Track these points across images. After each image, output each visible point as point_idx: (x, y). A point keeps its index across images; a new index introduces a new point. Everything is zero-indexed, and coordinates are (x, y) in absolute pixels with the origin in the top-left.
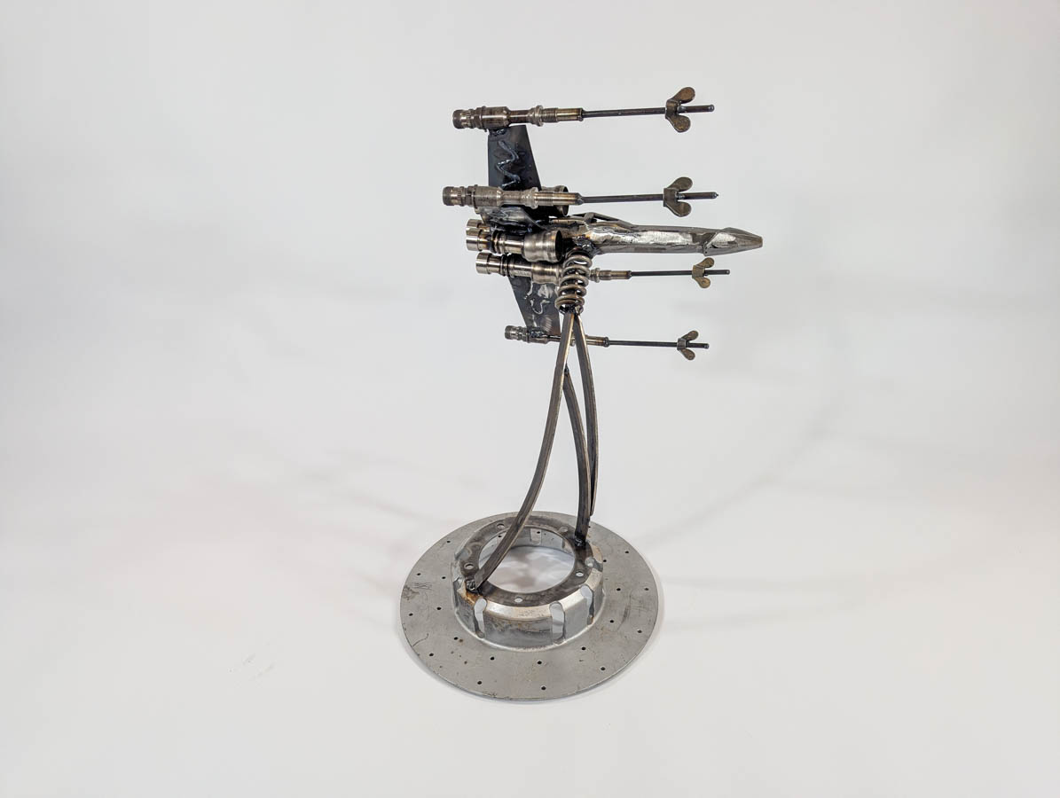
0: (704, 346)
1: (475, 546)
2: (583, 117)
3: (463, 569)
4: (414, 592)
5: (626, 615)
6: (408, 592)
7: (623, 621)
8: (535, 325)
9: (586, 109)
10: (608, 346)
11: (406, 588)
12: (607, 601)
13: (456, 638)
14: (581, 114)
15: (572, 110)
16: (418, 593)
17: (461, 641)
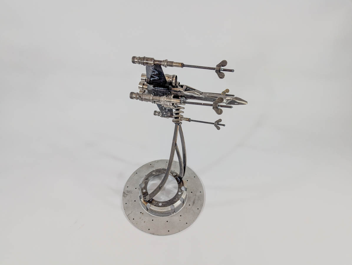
0: (224, 125)
1: (145, 182)
2: (183, 66)
3: (142, 192)
4: (126, 194)
5: (194, 203)
6: (125, 194)
7: (193, 205)
8: (165, 113)
9: (184, 64)
10: (190, 121)
11: (124, 193)
12: (188, 197)
13: (141, 213)
14: (183, 65)
15: (179, 63)
16: (127, 195)
17: (143, 214)
